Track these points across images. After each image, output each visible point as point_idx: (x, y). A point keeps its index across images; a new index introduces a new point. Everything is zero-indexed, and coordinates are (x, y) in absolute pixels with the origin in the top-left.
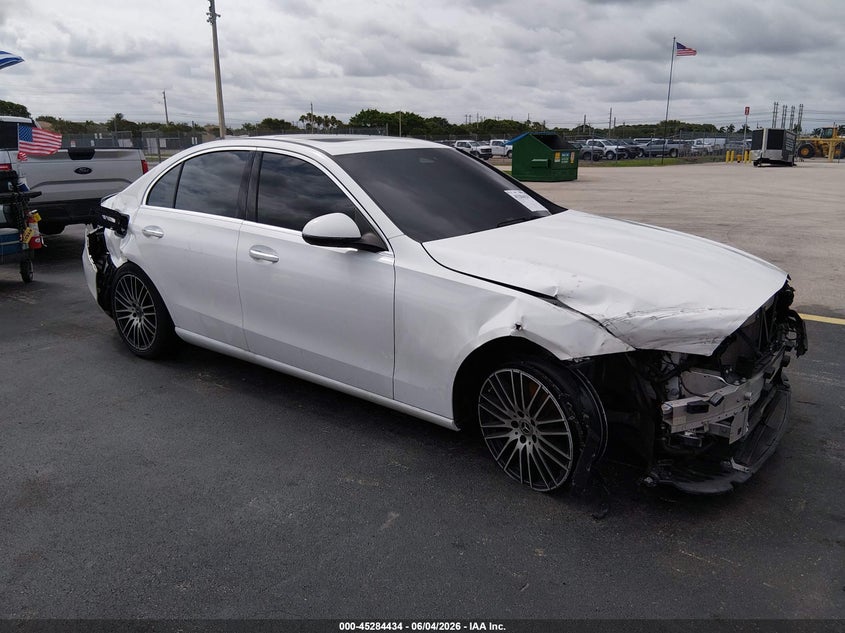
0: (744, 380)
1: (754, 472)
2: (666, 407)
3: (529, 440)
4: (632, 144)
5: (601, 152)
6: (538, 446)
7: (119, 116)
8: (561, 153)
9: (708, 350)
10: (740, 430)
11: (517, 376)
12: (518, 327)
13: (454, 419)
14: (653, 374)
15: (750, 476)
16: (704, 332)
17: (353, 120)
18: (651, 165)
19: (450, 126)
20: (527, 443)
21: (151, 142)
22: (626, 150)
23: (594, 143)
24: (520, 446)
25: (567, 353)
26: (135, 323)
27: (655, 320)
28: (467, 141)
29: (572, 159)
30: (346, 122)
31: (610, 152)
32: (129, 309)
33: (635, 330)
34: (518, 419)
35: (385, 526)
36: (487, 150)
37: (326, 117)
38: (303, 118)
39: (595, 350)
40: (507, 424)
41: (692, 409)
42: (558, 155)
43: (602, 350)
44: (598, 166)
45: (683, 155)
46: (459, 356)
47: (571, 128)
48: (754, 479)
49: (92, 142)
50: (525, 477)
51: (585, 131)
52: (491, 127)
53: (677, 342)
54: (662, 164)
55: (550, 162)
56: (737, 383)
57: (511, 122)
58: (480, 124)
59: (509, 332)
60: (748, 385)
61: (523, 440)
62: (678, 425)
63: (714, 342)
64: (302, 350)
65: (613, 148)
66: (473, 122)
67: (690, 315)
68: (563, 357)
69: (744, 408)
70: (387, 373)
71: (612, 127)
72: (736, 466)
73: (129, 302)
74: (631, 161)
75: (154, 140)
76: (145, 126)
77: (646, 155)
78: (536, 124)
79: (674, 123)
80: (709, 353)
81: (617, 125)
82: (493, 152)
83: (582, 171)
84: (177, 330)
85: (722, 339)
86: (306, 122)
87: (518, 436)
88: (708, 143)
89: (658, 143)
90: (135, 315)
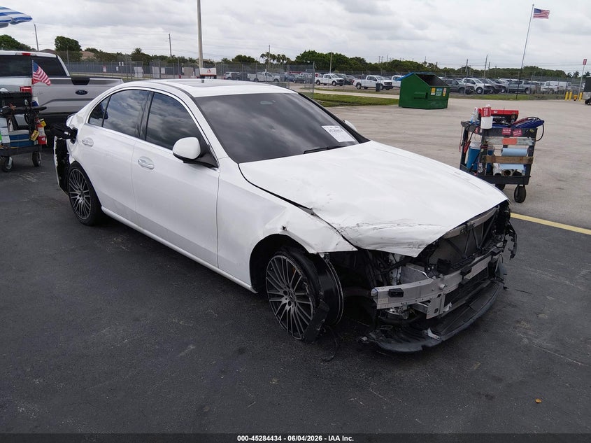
0: (441, 276)
1: (444, 340)
2: (373, 292)
3: (293, 304)
4: (498, 83)
5: (473, 88)
6: (296, 309)
7: (138, 51)
8: (436, 88)
9: (415, 253)
10: (437, 310)
11: (284, 260)
12: (284, 228)
13: (252, 285)
14: (382, 266)
15: (439, 342)
16: (411, 241)
17: (298, 58)
18: (509, 99)
19: (367, 64)
20: (291, 306)
21: (155, 69)
22: (492, 87)
23: (468, 81)
24: (287, 307)
25: (313, 248)
26: (80, 202)
27: (375, 231)
28: (375, 76)
29: (444, 93)
30: (293, 59)
31: (479, 88)
32: (77, 192)
33: (360, 236)
34: (287, 290)
35: (182, 354)
36: (389, 83)
37: (279, 55)
38: (263, 56)
39: (332, 248)
40: (281, 293)
41: (393, 294)
42: (433, 90)
43: (336, 248)
44: (469, 98)
45: (534, 92)
46: (251, 244)
47: (456, 68)
48: (443, 345)
49: (117, 68)
50: (290, 328)
51: (466, 72)
52: (396, 66)
53: (393, 246)
54: (516, 99)
55: (427, 95)
56: (434, 277)
57: (411, 63)
58: (389, 63)
59: (279, 231)
60: (442, 280)
61: (290, 304)
62: (381, 304)
63: (419, 248)
64: (167, 230)
65: (482, 85)
66: (384, 61)
67: (404, 228)
68: (311, 251)
69: (439, 296)
70: (213, 249)
71: (487, 69)
72: (430, 334)
73: (77, 187)
74: (494, 95)
75: (157, 69)
76: (156, 58)
77: (506, 91)
78: (430, 64)
79: (533, 68)
80: (415, 255)
81: (491, 68)
82: (393, 85)
83: (451, 101)
84: (103, 208)
85: (425, 246)
86: (265, 58)
87: (287, 302)
88: (554, 85)
89: (516, 83)
90: (80, 196)
